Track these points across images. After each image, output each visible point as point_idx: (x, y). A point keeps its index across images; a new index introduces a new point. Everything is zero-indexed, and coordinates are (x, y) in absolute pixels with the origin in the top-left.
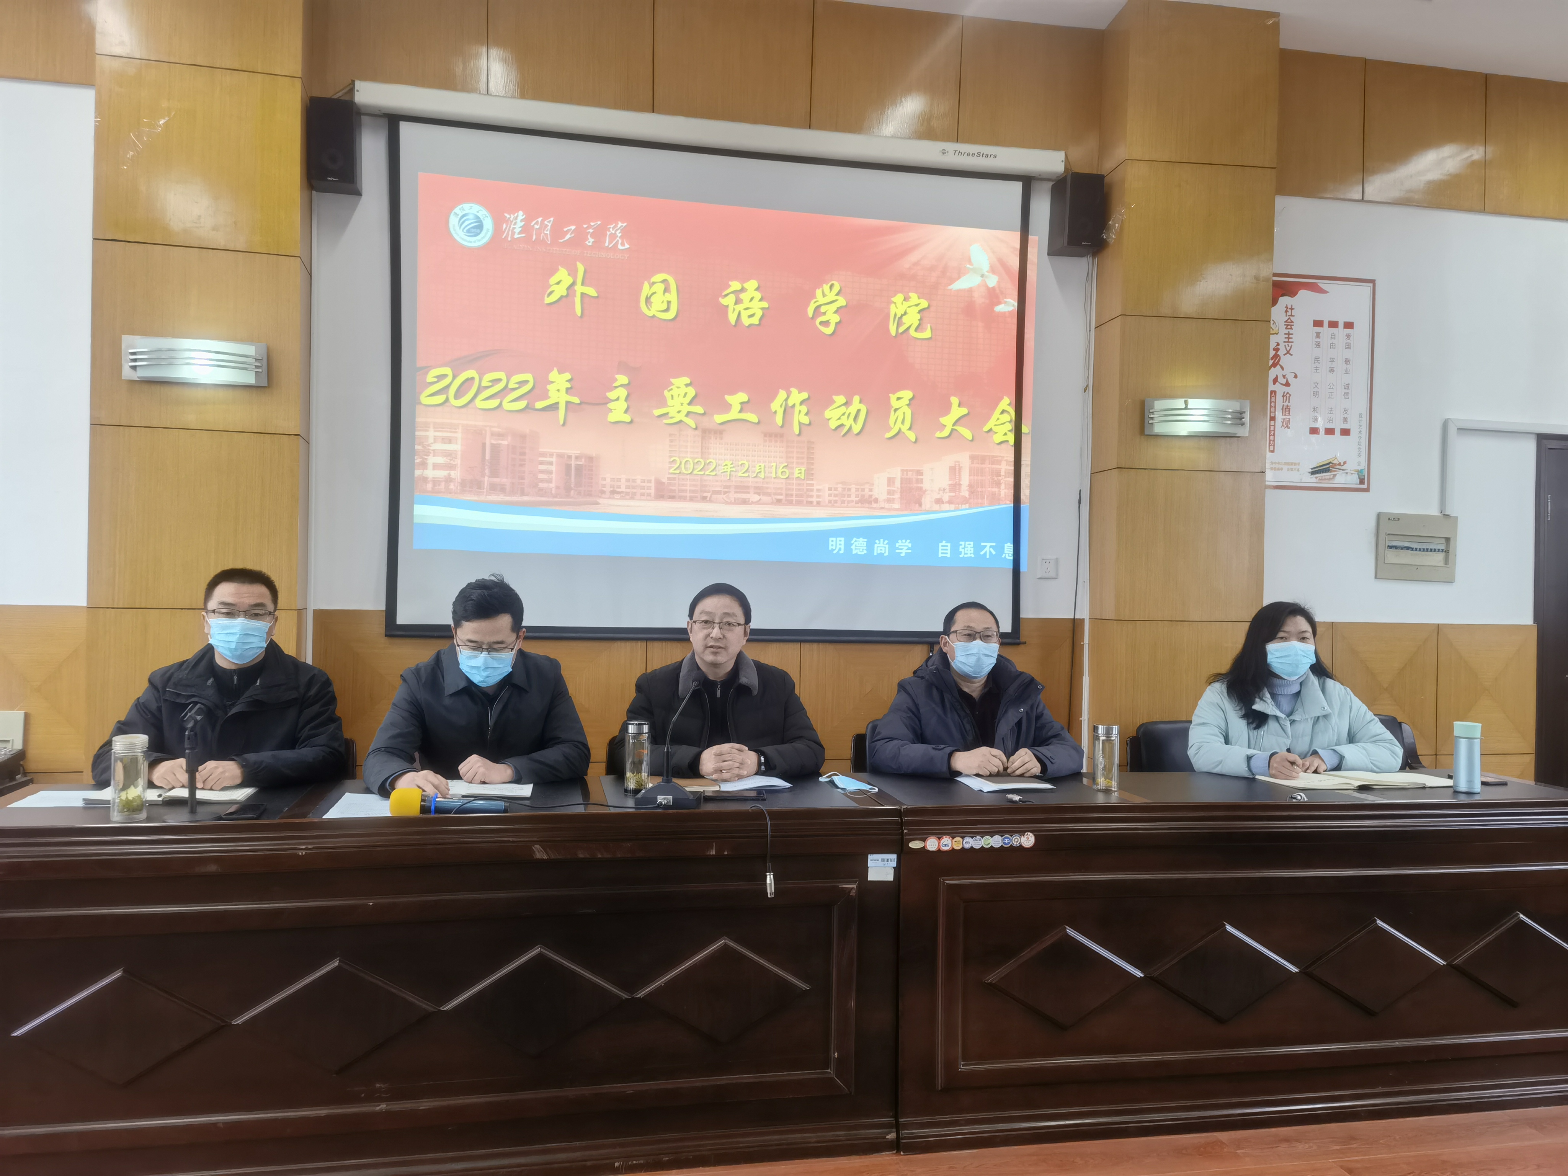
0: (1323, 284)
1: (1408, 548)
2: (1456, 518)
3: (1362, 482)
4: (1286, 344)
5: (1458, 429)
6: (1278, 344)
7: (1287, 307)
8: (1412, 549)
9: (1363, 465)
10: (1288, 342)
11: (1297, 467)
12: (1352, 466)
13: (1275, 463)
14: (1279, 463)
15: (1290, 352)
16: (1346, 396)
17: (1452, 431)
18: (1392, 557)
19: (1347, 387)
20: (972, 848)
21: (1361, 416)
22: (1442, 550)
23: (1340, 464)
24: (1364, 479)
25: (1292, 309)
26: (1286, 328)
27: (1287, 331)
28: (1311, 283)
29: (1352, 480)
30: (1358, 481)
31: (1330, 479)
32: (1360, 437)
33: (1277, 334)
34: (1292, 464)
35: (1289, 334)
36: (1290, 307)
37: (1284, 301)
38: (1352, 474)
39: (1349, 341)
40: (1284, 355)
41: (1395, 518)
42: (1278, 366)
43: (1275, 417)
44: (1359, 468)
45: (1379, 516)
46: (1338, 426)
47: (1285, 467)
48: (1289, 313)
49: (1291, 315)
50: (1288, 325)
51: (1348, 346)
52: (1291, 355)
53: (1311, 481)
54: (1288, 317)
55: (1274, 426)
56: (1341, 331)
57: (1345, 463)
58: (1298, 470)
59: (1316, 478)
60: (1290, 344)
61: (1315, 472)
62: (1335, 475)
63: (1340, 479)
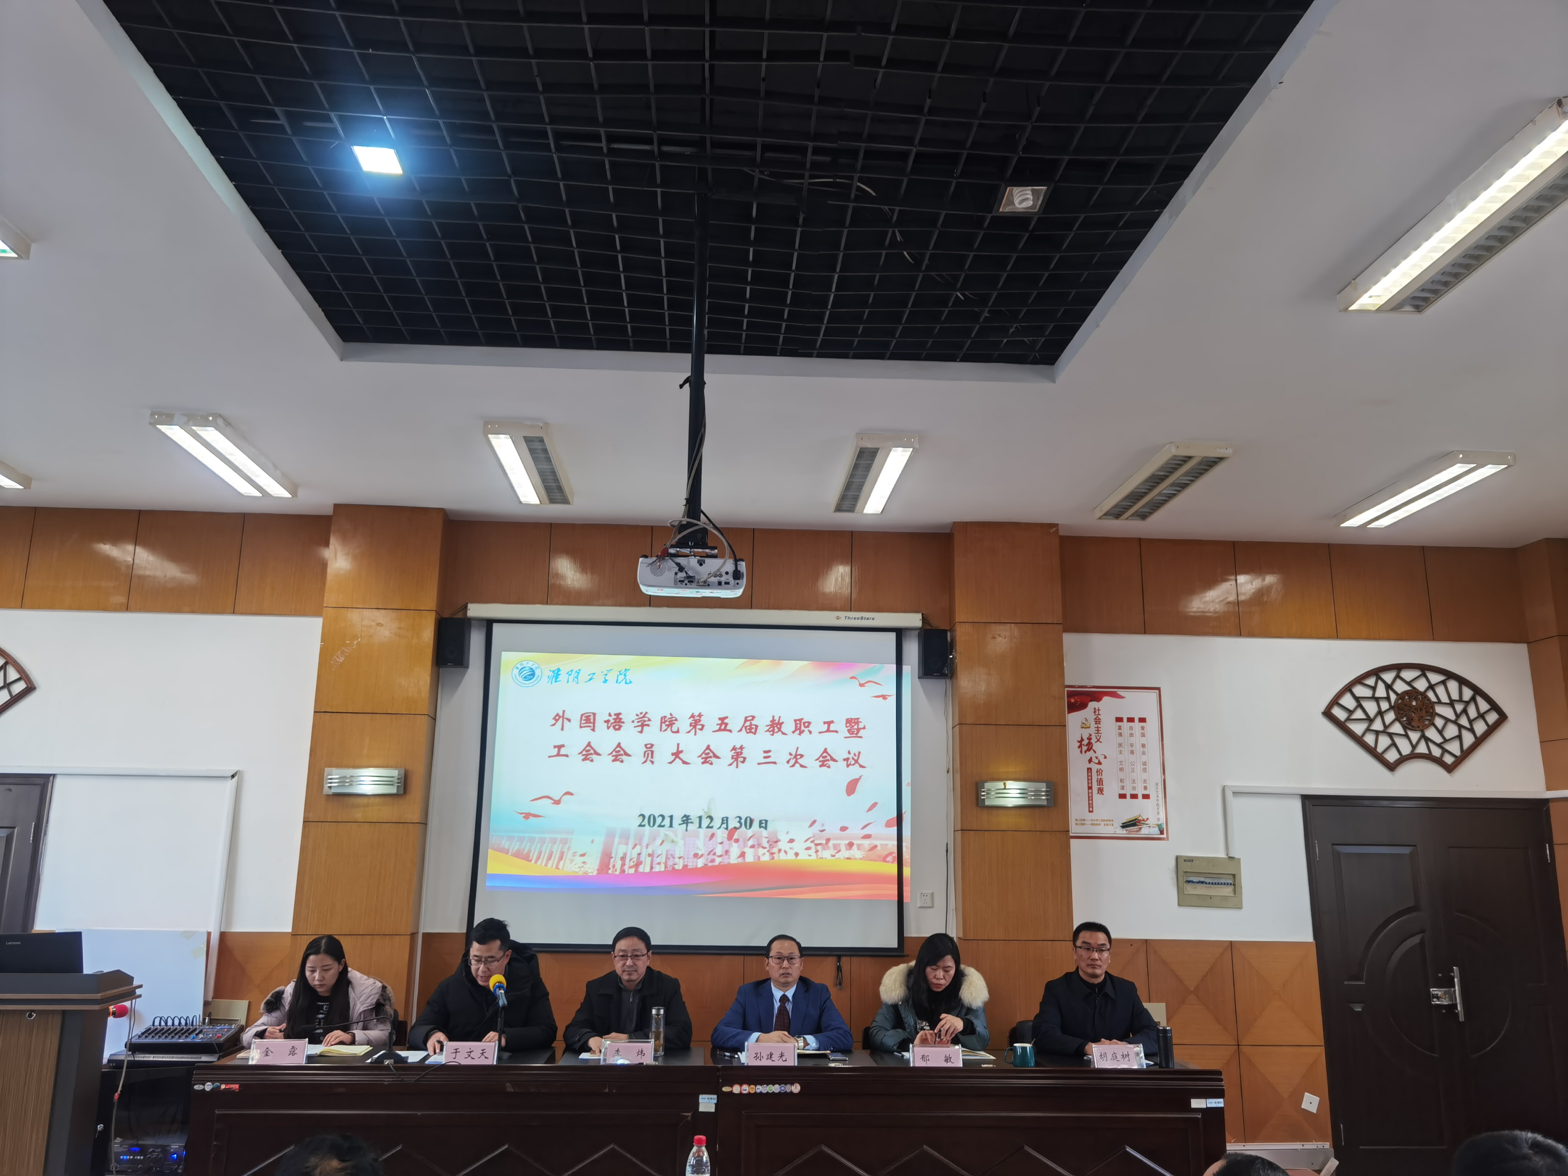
0: (1121, 692)
1: (1202, 882)
2: (1239, 859)
3: (1162, 833)
4: (1097, 735)
5: (1233, 793)
6: (1091, 735)
7: (1095, 709)
8: (1206, 883)
9: (1163, 820)
10: (1098, 733)
11: (1111, 823)
12: (1152, 821)
13: (1094, 820)
14: (1097, 820)
15: (1100, 740)
16: (1145, 770)
17: (1229, 794)
18: (1190, 889)
19: (1145, 764)
20: (761, 1093)
21: (1157, 784)
22: (1231, 884)
23: (1144, 820)
24: (1163, 831)
25: (1099, 710)
26: (1096, 724)
27: (1096, 726)
28: (1113, 692)
29: (1155, 831)
30: (1159, 833)
31: (1137, 831)
32: (1158, 800)
33: (1089, 728)
34: (1107, 821)
35: (1098, 727)
36: (1097, 708)
37: (1092, 705)
38: (1154, 827)
39: (1143, 731)
40: (1096, 742)
41: (1190, 860)
42: (1092, 750)
43: (1092, 787)
44: (1159, 823)
45: (1177, 858)
46: (1140, 792)
47: (1102, 823)
48: (1097, 713)
49: (1099, 714)
50: (1096, 722)
51: (1143, 735)
52: (1101, 742)
53: (1123, 832)
54: (1096, 716)
55: (1092, 793)
56: (1137, 725)
57: (1147, 819)
58: (1113, 825)
59: (1127, 830)
60: (1099, 735)
61: (1125, 826)
62: (1140, 829)
63: (1145, 831)
